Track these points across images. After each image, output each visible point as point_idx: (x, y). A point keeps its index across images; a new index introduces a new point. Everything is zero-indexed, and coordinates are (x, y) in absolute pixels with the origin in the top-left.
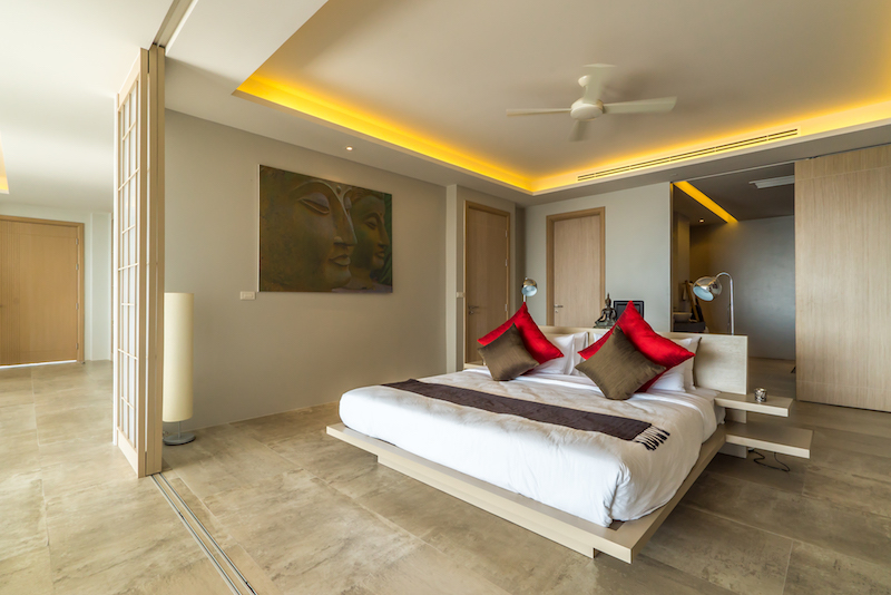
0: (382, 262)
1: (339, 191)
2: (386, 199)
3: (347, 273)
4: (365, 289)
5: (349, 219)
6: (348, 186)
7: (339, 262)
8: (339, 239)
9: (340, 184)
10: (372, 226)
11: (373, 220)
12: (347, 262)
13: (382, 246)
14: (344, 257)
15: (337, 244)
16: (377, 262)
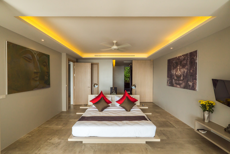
0: (47, 78)
1: (35, 54)
2: (48, 56)
3: (38, 83)
4: (43, 88)
5: (38, 63)
6: (38, 52)
7: (35, 79)
8: (35, 71)
9: (35, 51)
10: (45, 66)
11: (45, 64)
12: (38, 79)
13: (47, 72)
14: (37, 77)
15: (35, 73)
16: (46, 78)
